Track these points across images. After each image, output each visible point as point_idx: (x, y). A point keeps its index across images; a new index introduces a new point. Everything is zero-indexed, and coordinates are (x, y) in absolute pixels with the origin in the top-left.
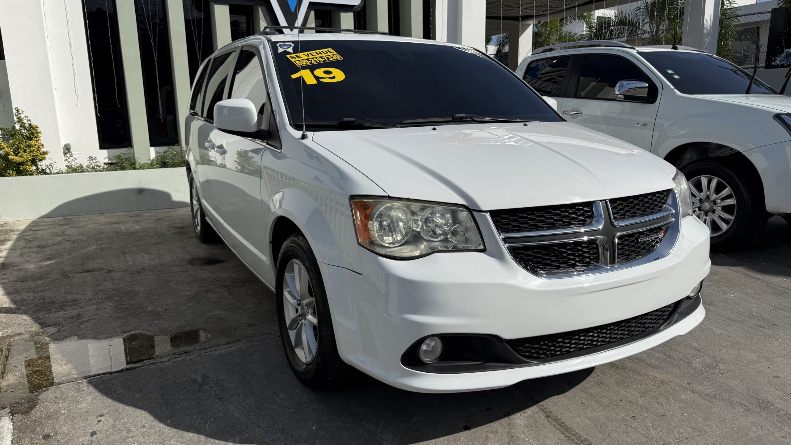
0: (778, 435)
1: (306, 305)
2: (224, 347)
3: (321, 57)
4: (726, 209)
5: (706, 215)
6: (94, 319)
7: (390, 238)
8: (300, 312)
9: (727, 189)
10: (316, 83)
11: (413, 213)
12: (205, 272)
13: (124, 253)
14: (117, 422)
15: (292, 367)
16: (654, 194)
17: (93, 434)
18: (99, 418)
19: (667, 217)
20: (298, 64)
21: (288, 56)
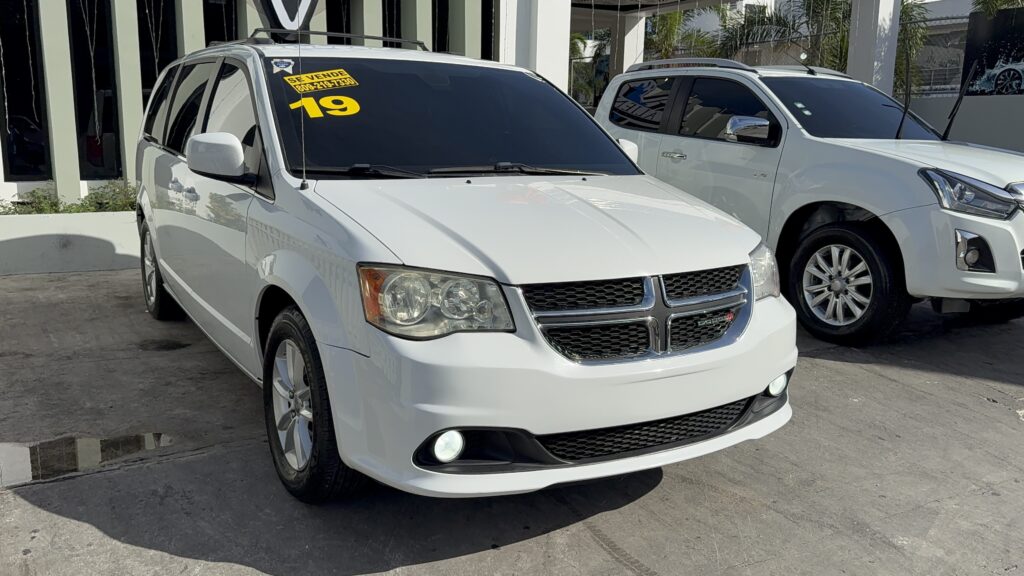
0: (866, 559)
1: (300, 397)
2: (191, 453)
3: (329, 81)
4: (861, 289)
5: (837, 297)
6: (13, 417)
7: (405, 314)
8: (292, 406)
9: (862, 264)
10: (322, 115)
11: (433, 286)
12: (162, 360)
13: (45, 331)
14: (56, 539)
15: (281, 478)
16: (721, 270)
17: (26, 552)
18: (33, 534)
19: (737, 298)
20: (300, 89)
21: (286, 78)
